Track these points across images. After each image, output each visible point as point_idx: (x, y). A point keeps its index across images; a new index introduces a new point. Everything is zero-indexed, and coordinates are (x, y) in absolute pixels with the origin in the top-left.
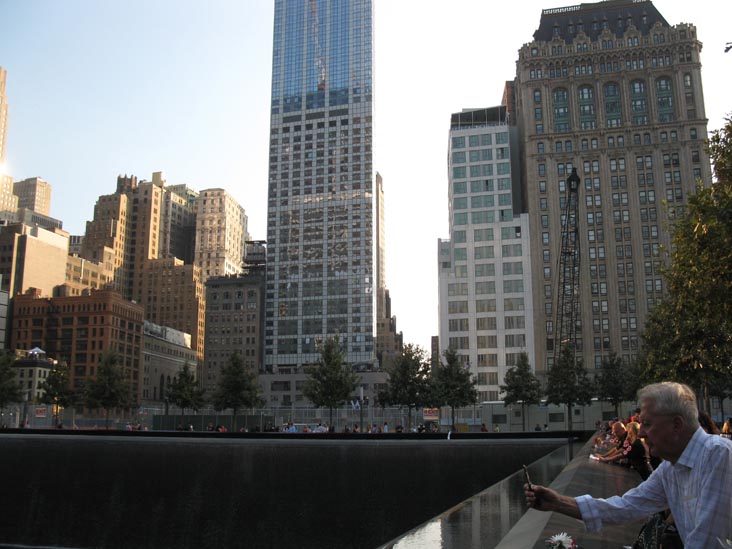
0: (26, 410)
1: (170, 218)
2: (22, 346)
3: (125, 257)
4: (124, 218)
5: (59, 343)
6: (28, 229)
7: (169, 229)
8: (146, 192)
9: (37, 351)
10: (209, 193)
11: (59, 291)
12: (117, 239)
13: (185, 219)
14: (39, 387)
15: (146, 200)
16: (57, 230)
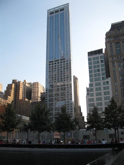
1: (26, 90)
3: (14, 99)
4: (13, 89)
7: (25, 92)
8: (19, 83)
10: (35, 83)
12: (12, 94)
13: (30, 90)
15: (19, 85)
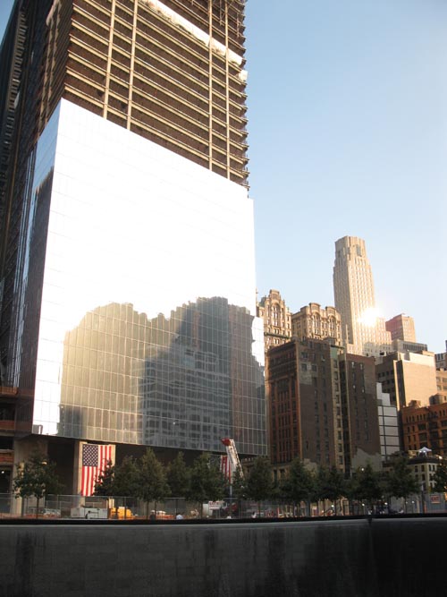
0: (423, 498)
2: (413, 447)
5: (441, 441)
6: (402, 356)
9: (425, 450)
11: (434, 400)
14: (431, 479)
16: (424, 352)
